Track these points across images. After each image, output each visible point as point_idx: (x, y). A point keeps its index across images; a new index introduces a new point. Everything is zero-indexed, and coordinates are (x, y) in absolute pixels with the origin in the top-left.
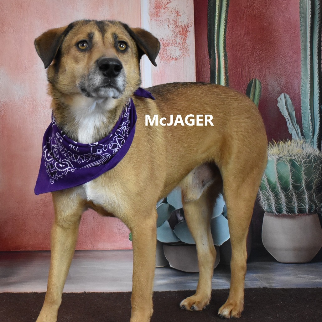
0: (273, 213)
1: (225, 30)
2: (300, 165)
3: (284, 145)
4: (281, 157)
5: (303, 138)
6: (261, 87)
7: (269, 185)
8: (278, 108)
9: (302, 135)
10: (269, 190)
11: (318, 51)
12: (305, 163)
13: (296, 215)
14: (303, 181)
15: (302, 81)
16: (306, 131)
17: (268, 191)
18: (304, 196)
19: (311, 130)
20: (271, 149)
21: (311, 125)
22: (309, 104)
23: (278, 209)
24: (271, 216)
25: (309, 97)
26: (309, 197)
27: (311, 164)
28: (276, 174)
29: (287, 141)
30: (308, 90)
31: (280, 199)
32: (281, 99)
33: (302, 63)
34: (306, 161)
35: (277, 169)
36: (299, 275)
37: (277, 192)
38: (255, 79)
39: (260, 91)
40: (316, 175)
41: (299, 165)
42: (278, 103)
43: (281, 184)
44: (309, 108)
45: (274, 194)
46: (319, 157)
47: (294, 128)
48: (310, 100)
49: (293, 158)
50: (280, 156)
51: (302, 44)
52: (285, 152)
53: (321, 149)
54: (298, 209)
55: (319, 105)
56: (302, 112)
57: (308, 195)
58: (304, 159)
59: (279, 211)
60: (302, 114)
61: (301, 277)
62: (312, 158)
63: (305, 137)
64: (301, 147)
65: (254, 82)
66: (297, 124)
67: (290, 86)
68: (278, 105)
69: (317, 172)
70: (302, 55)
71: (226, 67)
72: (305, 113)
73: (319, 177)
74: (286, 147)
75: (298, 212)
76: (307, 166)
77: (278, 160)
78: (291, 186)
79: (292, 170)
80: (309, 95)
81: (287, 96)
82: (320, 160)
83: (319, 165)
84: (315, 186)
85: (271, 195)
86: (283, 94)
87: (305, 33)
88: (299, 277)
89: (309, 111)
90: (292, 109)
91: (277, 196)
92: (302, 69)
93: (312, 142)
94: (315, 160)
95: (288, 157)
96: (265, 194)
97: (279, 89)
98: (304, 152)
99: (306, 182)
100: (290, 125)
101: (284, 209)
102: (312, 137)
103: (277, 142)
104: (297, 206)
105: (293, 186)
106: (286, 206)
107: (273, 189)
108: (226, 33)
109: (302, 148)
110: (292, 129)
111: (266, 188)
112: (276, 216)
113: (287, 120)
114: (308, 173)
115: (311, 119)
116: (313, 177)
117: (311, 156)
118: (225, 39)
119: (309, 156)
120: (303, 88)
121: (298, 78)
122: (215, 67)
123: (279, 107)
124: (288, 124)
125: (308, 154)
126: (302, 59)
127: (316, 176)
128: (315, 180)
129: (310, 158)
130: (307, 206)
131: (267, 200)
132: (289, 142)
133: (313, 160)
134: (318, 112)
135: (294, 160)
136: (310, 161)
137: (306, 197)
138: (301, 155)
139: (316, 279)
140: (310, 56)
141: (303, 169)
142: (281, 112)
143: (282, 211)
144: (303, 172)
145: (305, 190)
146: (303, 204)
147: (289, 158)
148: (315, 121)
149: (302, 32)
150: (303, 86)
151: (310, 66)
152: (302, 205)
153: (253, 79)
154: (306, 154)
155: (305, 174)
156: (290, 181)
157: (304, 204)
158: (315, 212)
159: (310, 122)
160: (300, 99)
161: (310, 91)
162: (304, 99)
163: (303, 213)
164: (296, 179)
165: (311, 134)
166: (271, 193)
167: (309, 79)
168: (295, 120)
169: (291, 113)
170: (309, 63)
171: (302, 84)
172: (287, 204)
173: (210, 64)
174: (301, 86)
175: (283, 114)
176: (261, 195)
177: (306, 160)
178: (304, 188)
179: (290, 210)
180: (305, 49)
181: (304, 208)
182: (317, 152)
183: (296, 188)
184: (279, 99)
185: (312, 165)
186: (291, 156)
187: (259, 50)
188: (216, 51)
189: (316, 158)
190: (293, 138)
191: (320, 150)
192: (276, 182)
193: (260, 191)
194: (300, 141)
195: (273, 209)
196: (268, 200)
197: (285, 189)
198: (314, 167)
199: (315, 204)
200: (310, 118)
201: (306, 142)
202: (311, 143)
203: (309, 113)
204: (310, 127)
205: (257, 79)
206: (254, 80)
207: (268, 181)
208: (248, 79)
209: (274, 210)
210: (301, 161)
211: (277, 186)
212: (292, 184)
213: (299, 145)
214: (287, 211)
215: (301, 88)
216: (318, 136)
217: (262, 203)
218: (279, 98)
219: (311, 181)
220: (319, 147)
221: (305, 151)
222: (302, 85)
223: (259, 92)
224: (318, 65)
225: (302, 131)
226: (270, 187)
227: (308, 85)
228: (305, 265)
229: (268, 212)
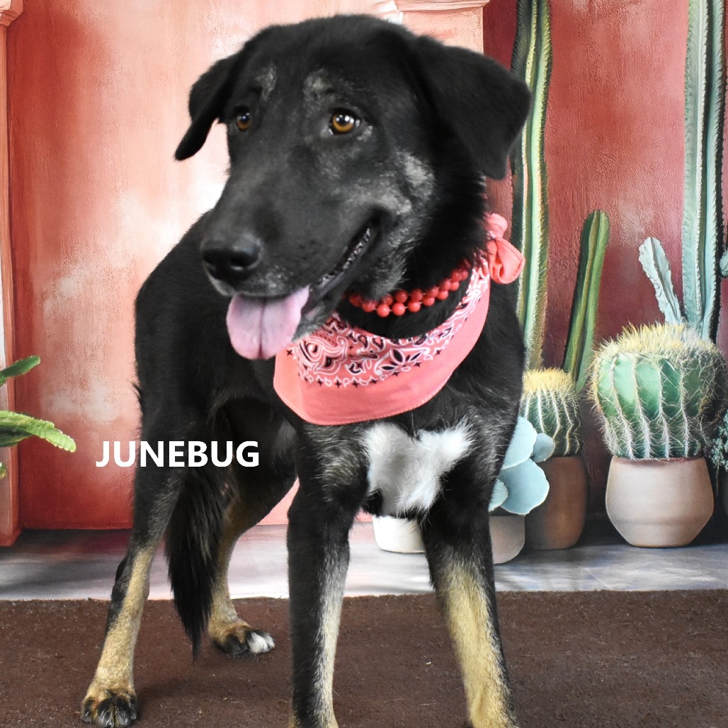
0: (629, 458)
1: (543, 120)
2: (678, 370)
3: (651, 334)
4: (644, 356)
5: (684, 321)
6: (610, 226)
7: (622, 406)
8: (640, 265)
9: (683, 314)
10: (622, 416)
11: (717, 158)
12: (685, 365)
13: (666, 460)
14: (682, 399)
15: (686, 215)
16: (689, 307)
17: (619, 418)
18: (681, 425)
19: (698, 305)
20: (627, 340)
21: (700, 296)
22: (696, 257)
23: (638, 450)
24: (625, 463)
25: (698, 244)
26: (691, 428)
27: (697, 368)
28: (635, 386)
29: (656, 326)
30: (696, 232)
31: (641, 432)
32: (645, 248)
33: (686, 180)
34: (687, 362)
35: (637, 377)
36: (668, 569)
37: (636, 420)
38: (599, 211)
39: (608, 232)
40: (705, 387)
41: (675, 369)
42: (639, 255)
43: (643, 405)
44: (697, 265)
45: (632, 422)
46: (712, 355)
47: (670, 302)
48: (698, 249)
49: (667, 357)
50: (643, 353)
51: (687, 146)
52: (653, 346)
53: (717, 340)
54: (671, 450)
55: (716, 259)
56: (684, 271)
57: (689, 425)
58: (683, 359)
59: (639, 453)
60: (683, 277)
61: (671, 573)
62: (698, 357)
63: (687, 319)
64: (680, 337)
65: (595, 216)
66: (674, 293)
67: (663, 225)
68: (639, 259)
69: (706, 383)
70: (687, 166)
71: (543, 190)
72: (690, 273)
73: (710, 391)
74: (653, 336)
75: (670, 456)
76: (688, 371)
77: (640, 360)
78: (661, 409)
79: (664, 380)
80: (697, 240)
81: (657, 243)
82: (714, 361)
83: (711, 370)
84: (702, 408)
85: (626, 424)
86: (649, 239)
87: (694, 124)
88: (668, 572)
89: (697, 270)
90: (664, 266)
91: (635, 427)
92: (686, 192)
93: (700, 328)
94: (703, 360)
95: (657, 356)
96: (613, 421)
97: (643, 230)
98: (685, 347)
99: (686, 401)
100: (662, 296)
101: (648, 450)
102: (699, 318)
103: (638, 328)
104: (670, 444)
105: (664, 409)
106: (651, 446)
107: (629, 413)
108: (546, 126)
109: (682, 338)
110: (666, 303)
111: (616, 412)
112: (633, 463)
113: (656, 287)
114: (691, 384)
115: (701, 284)
116: (699, 392)
117: (697, 353)
118: (542, 138)
119: (692, 355)
120: (686, 228)
121: (677, 208)
122: (523, 189)
123: (642, 263)
124: (657, 295)
125: (691, 350)
126: (687, 173)
127: (704, 391)
128: (702, 396)
129: (695, 357)
130: (687, 444)
131: (617, 433)
132: (659, 326)
133: (700, 361)
134: (714, 272)
135: (668, 360)
136: (696, 362)
137: (686, 427)
138: (679, 352)
139: (699, 576)
140: (701, 168)
141: (682, 376)
142: (645, 273)
143: (643, 454)
144: (681, 383)
145: (684, 416)
146: (679, 442)
147: (659, 357)
148: (707, 289)
149: (689, 121)
150: (686, 224)
151: (702, 186)
152: (677, 443)
153: (594, 211)
154: (689, 348)
155: (684, 386)
156: (660, 400)
157: (682, 442)
158: (701, 454)
159: (698, 291)
160: (680, 248)
161: (699, 232)
162: (687, 249)
163: (679, 457)
164: (670, 395)
165: (698, 313)
166: (625, 422)
167: (699, 211)
168: (672, 287)
169: (663, 274)
170: (700, 181)
171: (684, 220)
172: (653, 441)
173: (512, 185)
174: (683, 223)
175: (649, 276)
176: (607, 424)
177: (687, 360)
178: (683, 412)
179: (658, 452)
180: (693, 156)
181: (681, 449)
182: (708, 346)
183: (669, 411)
184: (641, 249)
185: (699, 369)
186: (662, 353)
187: (606, 155)
188: (524, 161)
189: (706, 357)
190: (666, 320)
191: (715, 342)
192: (634, 402)
193: (604, 417)
194: (679, 325)
195: (628, 452)
196: (619, 433)
197: (650, 414)
198: (702, 373)
199: (702, 441)
200: (698, 283)
201: (688, 327)
202: (698, 330)
203: (696, 274)
204: (698, 300)
205: (602, 211)
206: (595, 213)
207: (620, 398)
208: (586, 211)
209: (631, 453)
210: (678, 363)
211: (637, 408)
212: (663, 405)
213: (677, 333)
214: (651, 454)
215: (683, 227)
216: (712, 317)
217: (608, 439)
218: (642, 246)
219: (696, 400)
220: (713, 336)
221: (686, 344)
222: (685, 222)
223: (605, 235)
224: (715, 184)
225: (682, 308)
226: (624, 410)
227: (697, 222)
228: (680, 550)
229: (619, 456)
